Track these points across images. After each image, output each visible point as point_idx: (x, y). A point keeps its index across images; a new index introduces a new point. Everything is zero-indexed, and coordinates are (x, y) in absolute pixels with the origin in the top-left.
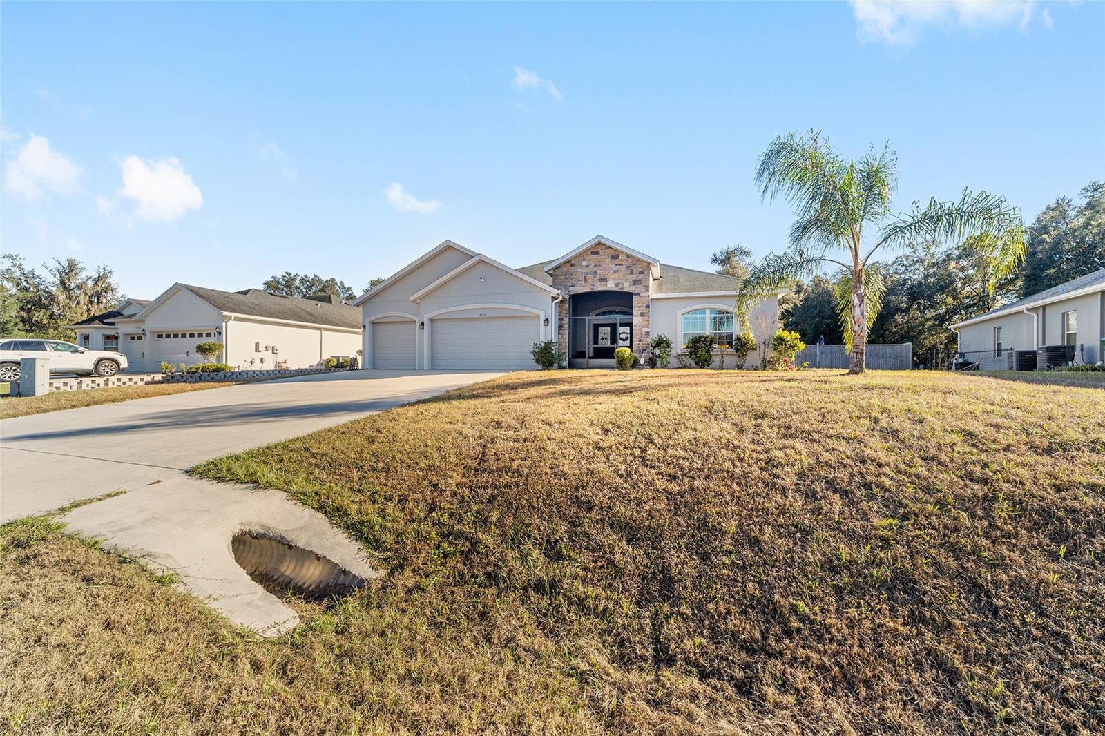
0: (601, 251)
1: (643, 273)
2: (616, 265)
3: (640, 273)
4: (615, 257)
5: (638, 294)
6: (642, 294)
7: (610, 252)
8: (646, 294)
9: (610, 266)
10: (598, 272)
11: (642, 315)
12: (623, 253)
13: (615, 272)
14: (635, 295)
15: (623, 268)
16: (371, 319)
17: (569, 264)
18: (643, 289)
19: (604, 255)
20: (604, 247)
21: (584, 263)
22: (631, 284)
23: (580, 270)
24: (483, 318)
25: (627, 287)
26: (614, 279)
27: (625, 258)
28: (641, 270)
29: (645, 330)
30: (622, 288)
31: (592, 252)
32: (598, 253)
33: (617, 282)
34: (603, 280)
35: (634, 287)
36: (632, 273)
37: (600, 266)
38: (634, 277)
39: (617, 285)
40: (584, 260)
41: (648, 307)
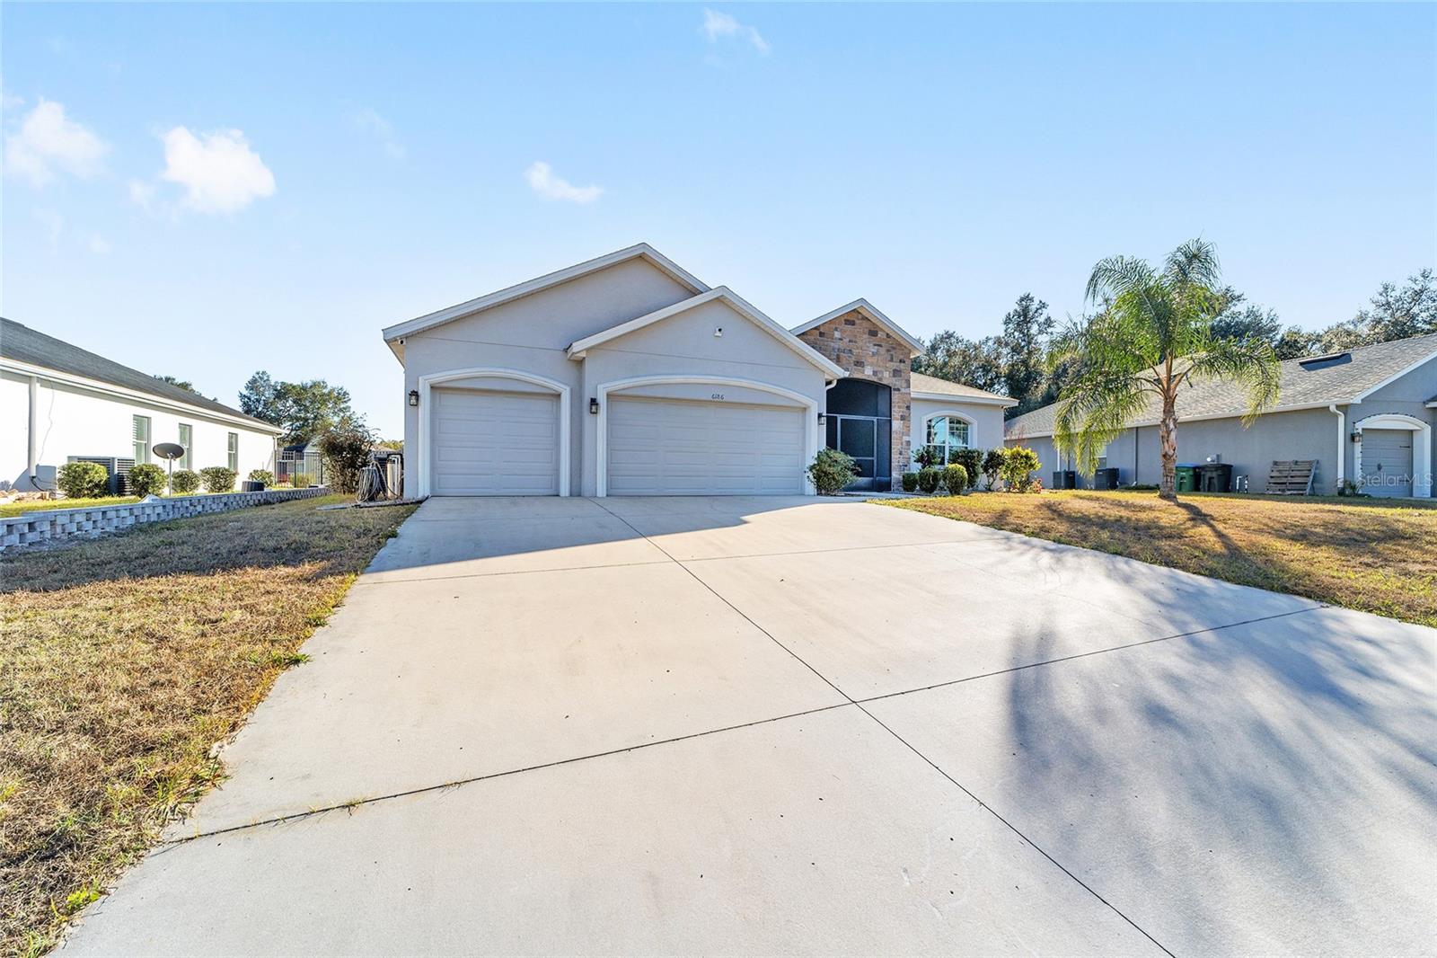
0: (857, 322)
1: (904, 362)
2: (875, 345)
3: (901, 361)
4: (873, 333)
5: (899, 390)
6: (903, 390)
7: (865, 324)
8: (907, 390)
9: (868, 344)
10: (855, 351)
11: (903, 418)
12: (882, 330)
13: (874, 354)
14: (895, 389)
15: (882, 350)
16: (438, 377)
17: (818, 332)
18: (904, 385)
19: (861, 327)
20: (860, 316)
21: (837, 334)
22: (891, 375)
23: (832, 344)
24: (718, 402)
25: (887, 378)
26: (872, 364)
27: (885, 337)
28: (901, 357)
29: (906, 438)
30: (881, 379)
31: (845, 320)
32: (853, 323)
33: (876, 369)
34: (859, 364)
35: (894, 379)
36: (892, 360)
37: (856, 342)
38: (895, 365)
39: (875, 373)
40: (836, 329)
41: (908, 408)
